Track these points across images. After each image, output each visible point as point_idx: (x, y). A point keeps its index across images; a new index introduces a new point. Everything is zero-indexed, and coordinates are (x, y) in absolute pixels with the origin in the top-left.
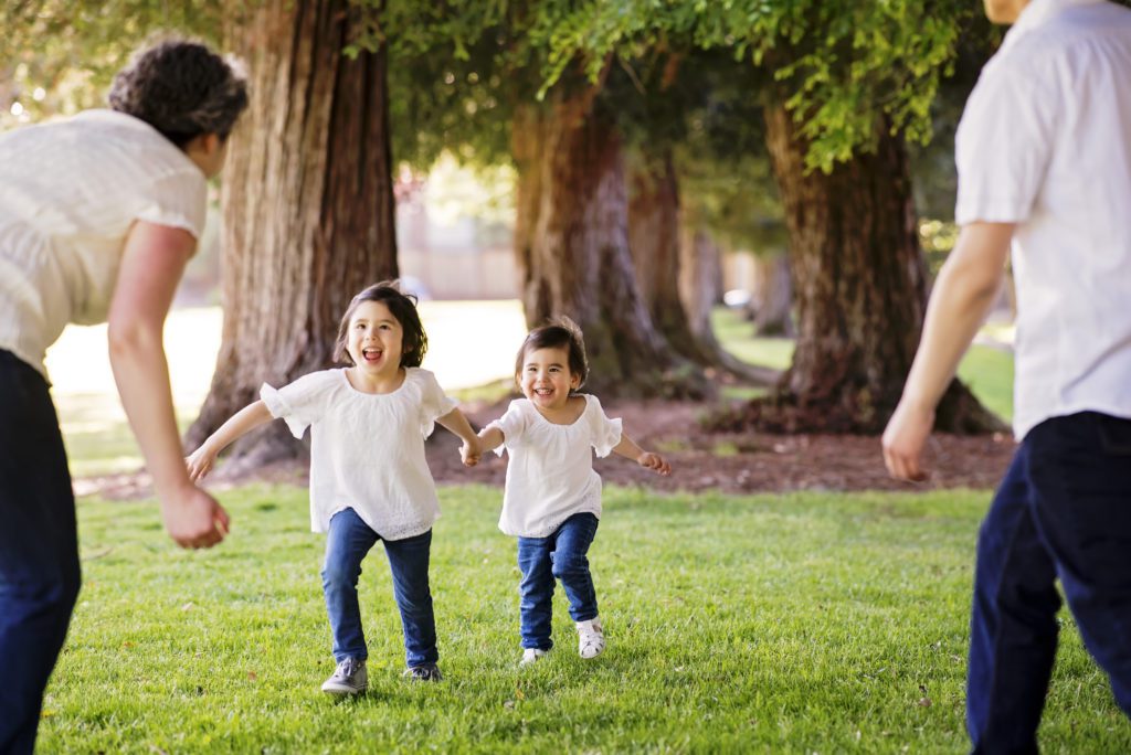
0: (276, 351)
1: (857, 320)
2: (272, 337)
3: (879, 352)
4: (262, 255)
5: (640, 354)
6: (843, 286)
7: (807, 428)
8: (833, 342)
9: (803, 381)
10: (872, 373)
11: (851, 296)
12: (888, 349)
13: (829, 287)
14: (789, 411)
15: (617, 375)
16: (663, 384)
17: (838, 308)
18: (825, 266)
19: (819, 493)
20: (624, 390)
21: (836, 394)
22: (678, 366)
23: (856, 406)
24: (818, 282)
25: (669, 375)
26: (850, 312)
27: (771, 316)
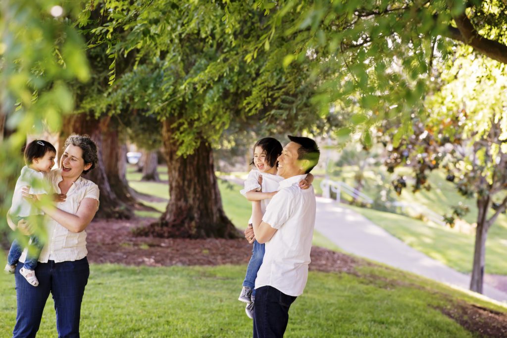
1: (191, 195)
3: (199, 208)
6: (186, 183)
7: (172, 236)
8: (182, 203)
9: (170, 217)
10: (196, 215)
11: (189, 187)
12: (202, 207)
13: (181, 183)
14: (165, 229)
16: (115, 212)
17: (184, 191)
18: (179, 175)
19: (180, 266)
21: (183, 222)
22: (120, 206)
23: (190, 228)
24: (177, 181)
25: (117, 209)
26: (188, 193)
27: (150, 171)
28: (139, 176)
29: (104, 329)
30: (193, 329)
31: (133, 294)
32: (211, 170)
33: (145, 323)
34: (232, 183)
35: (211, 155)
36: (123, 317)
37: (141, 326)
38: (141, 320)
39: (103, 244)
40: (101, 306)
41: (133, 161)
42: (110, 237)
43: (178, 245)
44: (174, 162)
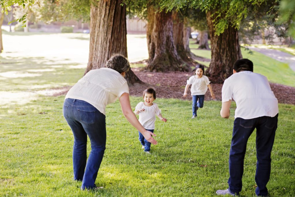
0: (101, 64)
1: (224, 58)
2: (100, 61)
3: (229, 65)
4: (98, 44)
5: (175, 61)
6: (221, 51)
8: (219, 63)
9: (212, 71)
10: (227, 70)
11: (223, 53)
13: (219, 51)
15: (169, 65)
16: (179, 68)
17: (220, 55)
18: (217, 46)
19: (215, 101)
20: (171, 69)
21: (219, 74)
22: (184, 64)
24: (216, 49)
25: (181, 66)
26: (223, 56)
27: (203, 43)
28: (197, 46)
29: (164, 139)
30: (219, 141)
31: (185, 118)
32: (237, 43)
33: (190, 136)
34: (252, 50)
35: (237, 33)
36: (176, 132)
37: (187, 138)
38: (187, 134)
39: (171, 87)
40: (165, 124)
41: (194, 37)
42: (176, 82)
43: (215, 88)
44: (214, 38)
